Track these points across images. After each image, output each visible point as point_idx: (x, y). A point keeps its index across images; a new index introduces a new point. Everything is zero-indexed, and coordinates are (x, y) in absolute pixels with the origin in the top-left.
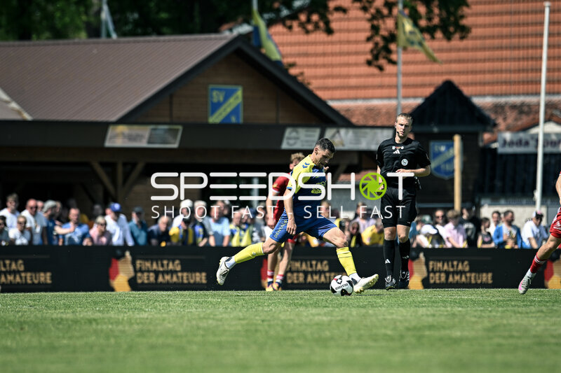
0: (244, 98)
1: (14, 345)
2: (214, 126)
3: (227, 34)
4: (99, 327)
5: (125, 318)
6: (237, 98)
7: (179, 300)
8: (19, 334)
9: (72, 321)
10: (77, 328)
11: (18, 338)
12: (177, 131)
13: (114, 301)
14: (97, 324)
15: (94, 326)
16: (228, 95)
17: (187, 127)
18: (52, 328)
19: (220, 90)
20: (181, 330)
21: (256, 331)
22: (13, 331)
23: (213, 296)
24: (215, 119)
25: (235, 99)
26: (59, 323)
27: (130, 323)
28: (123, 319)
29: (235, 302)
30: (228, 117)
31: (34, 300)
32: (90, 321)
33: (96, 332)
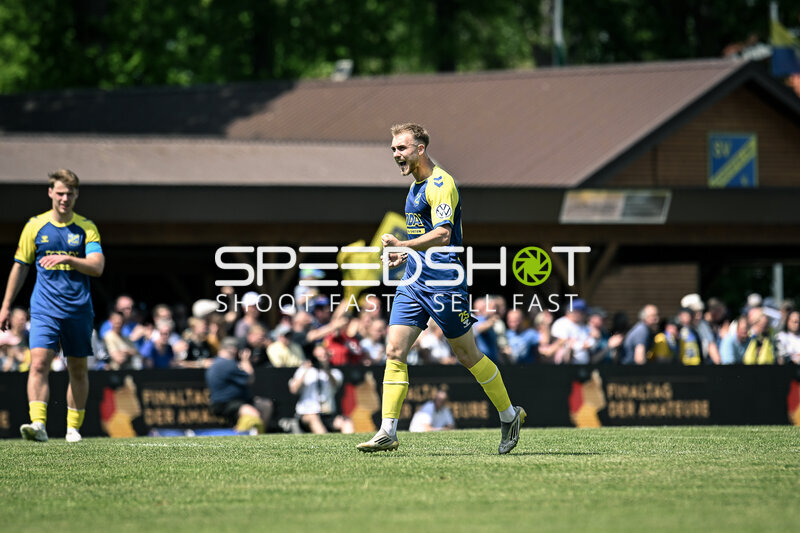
0: (760, 149)
1: (431, 501)
2: (717, 191)
3: (733, 61)
4: (552, 475)
5: (589, 463)
6: (750, 150)
7: (667, 439)
8: (439, 486)
9: (513, 467)
10: (521, 476)
11: (436, 490)
12: (662, 199)
13: (573, 440)
14: (550, 471)
15: (545, 473)
16: (737, 146)
17: (679, 193)
18: (486, 477)
19: (725, 140)
20: (669, 480)
21: (778, 480)
22: (431, 480)
23: (716, 434)
24: (719, 180)
25: (747, 153)
26: (496, 470)
27: (596, 470)
28: (585, 464)
29: (748, 440)
30: (737, 177)
31: (461, 440)
32: (539, 467)
33: (546, 481)
